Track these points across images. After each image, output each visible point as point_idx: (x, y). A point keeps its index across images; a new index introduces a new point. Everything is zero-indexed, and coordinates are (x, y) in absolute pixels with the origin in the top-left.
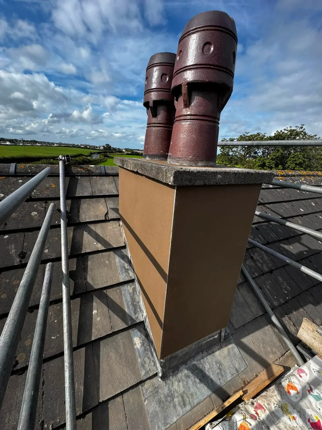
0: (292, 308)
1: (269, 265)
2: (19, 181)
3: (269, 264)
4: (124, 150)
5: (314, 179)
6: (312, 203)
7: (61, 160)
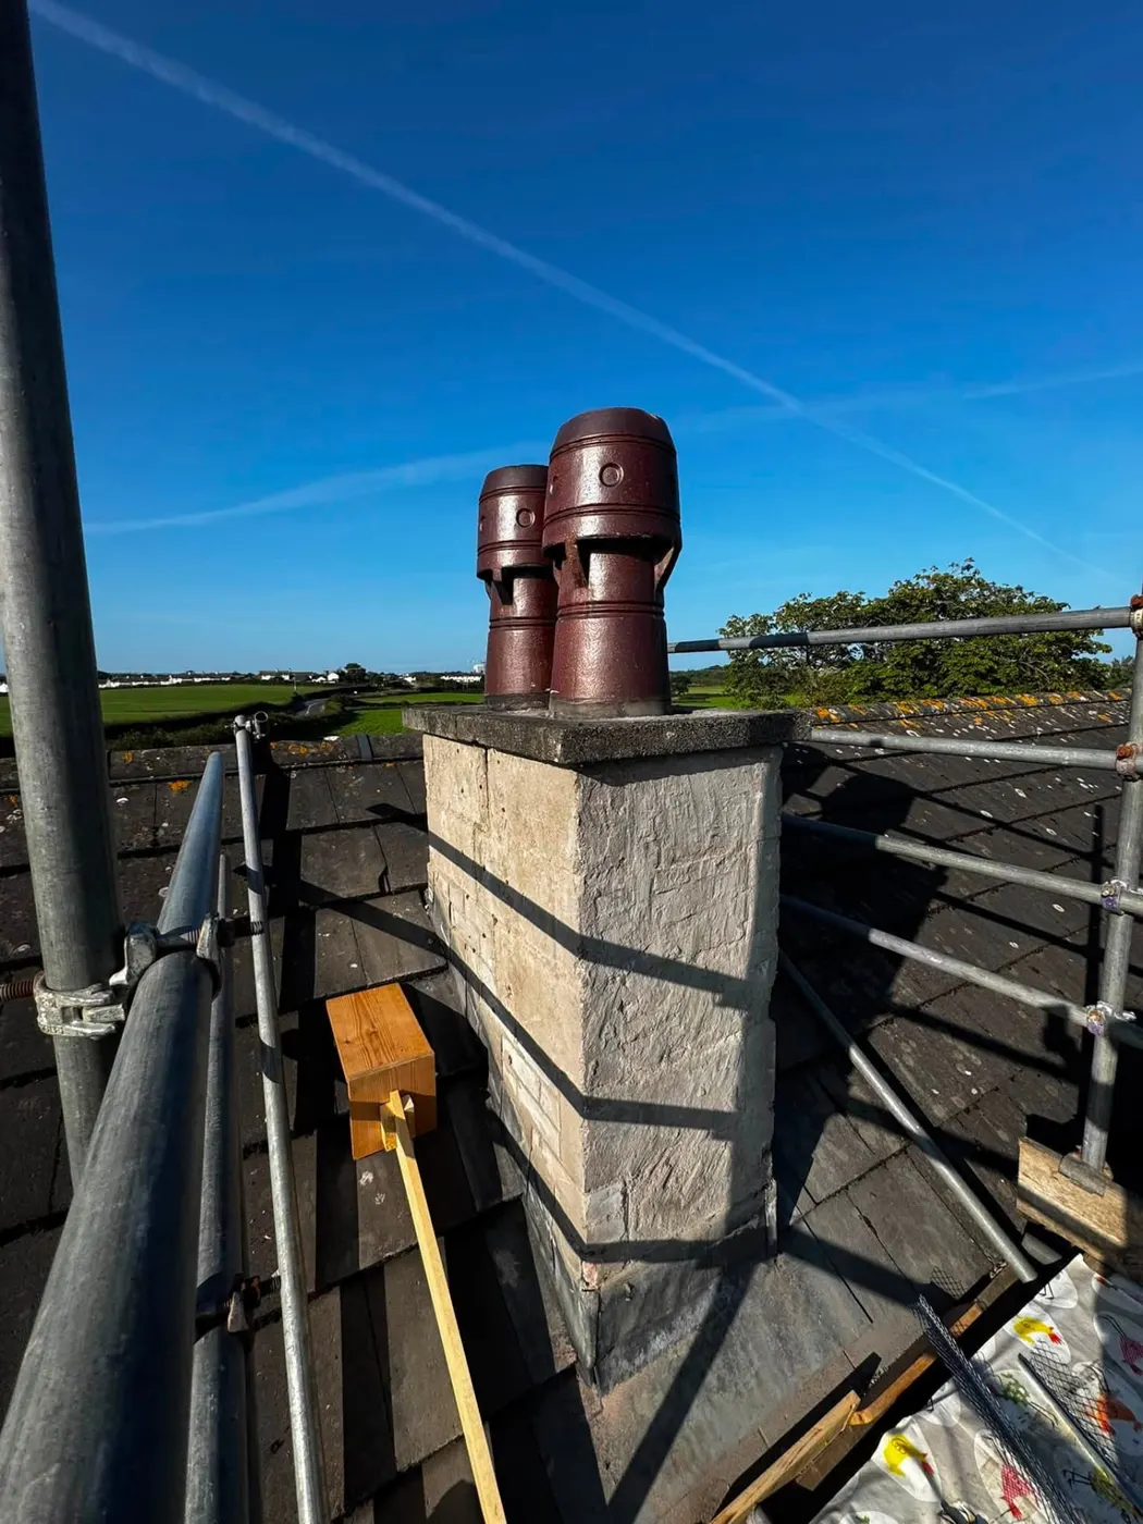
0: (994, 1125)
1: (904, 992)
2: (119, 801)
3: (904, 988)
4: (409, 680)
5: (1012, 718)
6: (1017, 790)
7: (240, 728)
